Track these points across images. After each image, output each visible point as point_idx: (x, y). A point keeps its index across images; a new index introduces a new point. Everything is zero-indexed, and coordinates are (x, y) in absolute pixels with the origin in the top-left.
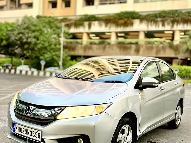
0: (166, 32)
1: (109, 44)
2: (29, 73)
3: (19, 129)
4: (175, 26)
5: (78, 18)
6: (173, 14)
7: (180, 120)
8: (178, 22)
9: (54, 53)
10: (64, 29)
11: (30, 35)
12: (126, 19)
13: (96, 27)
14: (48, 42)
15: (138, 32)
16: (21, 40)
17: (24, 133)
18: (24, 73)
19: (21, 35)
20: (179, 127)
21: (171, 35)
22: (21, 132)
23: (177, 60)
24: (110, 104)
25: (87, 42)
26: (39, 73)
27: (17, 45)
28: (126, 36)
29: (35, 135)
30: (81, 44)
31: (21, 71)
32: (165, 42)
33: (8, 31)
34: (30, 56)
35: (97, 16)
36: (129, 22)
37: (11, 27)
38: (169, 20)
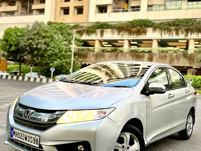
0: (180, 41)
1: (122, 52)
2: (38, 80)
3: (17, 134)
4: (189, 35)
5: (90, 25)
6: (186, 23)
7: (191, 130)
8: (192, 31)
9: (64, 60)
10: (75, 36)
11: (40, 41)
12: (139, 27)
13: (109, 35)
14: (59, 49)
15: (151, 40)
16: (31, 46)
17: (21, 139)
18: (32, 80)
19: (31, 41)
20: (191, 138)
21: (185, 45)
22: (19, 138)
23: (192, 70)
24: (113, 109)
25: (99, 49)
26: (48, 80)
27: (27, 50)
28: (139, 45)
29: (33, 141)
30: (93, 51)
31: (29, 78)
32: (179, 51)
33: (18, 36)
34: (39, 62)
35: (109, 24)
36: (142, 30)
37: (21, 32)
38: (183, 29)
